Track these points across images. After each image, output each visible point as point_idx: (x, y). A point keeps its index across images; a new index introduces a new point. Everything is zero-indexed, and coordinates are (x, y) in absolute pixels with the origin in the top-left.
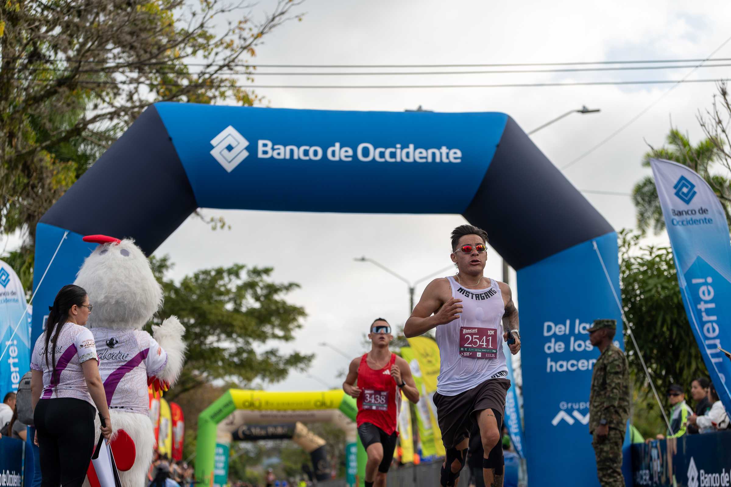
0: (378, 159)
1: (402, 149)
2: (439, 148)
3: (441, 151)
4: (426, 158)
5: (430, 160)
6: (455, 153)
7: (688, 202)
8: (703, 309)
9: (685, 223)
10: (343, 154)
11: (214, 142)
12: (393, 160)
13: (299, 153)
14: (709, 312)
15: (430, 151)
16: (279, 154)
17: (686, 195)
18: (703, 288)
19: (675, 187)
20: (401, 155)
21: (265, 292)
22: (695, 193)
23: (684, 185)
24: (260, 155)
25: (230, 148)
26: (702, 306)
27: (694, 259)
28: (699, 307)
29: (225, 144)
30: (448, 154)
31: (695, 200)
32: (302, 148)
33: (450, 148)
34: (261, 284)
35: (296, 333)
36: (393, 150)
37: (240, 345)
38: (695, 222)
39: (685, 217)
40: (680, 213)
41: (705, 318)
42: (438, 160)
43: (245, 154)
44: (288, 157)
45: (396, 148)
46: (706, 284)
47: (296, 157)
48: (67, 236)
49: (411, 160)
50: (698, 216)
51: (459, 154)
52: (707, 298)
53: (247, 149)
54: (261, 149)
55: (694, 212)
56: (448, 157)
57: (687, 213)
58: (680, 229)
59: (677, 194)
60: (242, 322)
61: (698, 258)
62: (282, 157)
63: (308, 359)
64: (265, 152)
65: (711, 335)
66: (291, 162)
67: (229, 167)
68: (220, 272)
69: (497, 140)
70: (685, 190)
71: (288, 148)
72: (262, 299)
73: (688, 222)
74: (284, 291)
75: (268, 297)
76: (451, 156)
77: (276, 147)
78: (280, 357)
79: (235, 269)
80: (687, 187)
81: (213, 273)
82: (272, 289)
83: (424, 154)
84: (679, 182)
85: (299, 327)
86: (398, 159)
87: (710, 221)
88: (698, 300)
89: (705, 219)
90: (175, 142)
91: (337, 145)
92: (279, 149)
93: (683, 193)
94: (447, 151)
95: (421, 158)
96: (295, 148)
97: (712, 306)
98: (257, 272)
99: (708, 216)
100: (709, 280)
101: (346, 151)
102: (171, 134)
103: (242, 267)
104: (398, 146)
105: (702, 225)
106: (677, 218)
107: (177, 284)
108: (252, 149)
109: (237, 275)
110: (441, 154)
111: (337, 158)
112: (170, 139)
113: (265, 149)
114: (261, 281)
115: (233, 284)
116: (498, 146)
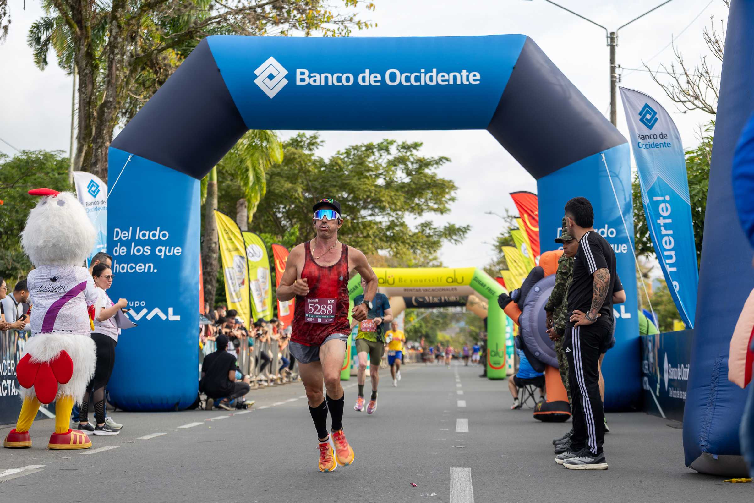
0: (404, 83)
1: (426, 73)
2: (460, 72)
3: (462, 74)
4: (448, 81)
5: (451, 82)
6: (475, 76)
7: (650, 127)
8: (662, 224)
9: (648, 146)
10: (372, 79)
11: (257, 72)
12: (418, 84)
13: (333, 80)
14: (666, 226)
15: (451, 75)
16: (315, 81)
17: (649, 121)
18: (662, 205)
19: (640, 114)
20: (425, 79)
21: (416, 166)
22: (657, 119)
23: (647, 112)
24: (298, 83)
25: (271, 77)
26: (661, 221)
27: (655, 179)
28: (659, 221)
29: (267, 73)
30: (468, 76)
31: (657, 125)
32: (336, 76)
33: (469, 71)
34: (412, 159)
35: (450, 205)
36: (418, 74)
37: (391, 219)
38: (657, 145)
39: (648, 141)
40: (644, 138)
41: (664, 232)
42: (459, 82)
43: (285, 82)
44: (323, 83)
45: (420, 73)
46: (664, 201)
47: (330, 83)
48: (131, 159)
49: (434, 83)
50: (659, 141)
51: (478, 76)
52: (665, 214)
53: (286, 77)
54: (299, 77)
55: (655, 137)
56: (468, 80)
57: (650, 137)
58: (644, 151)
59: (641, 120)
60: (391, 197)
61: (658, 178)
62: (318, 83)
63: (464, 231)
64: (303, 80)
65: (668, 247)
66: (326, 88)
67: (271, 94)
68: (369, 148)
69: (514, 62)
70: (648, 116)
71: (323, 76)
72: (414, 173)
73: (651, 146)
74: (435, 166)
75: (419, 171)
76: (471, 78)
77: (312, 75)
78: (435, 229)
79: (385, 143)
80: (650, 114)
81: (364, 149)
82: (423, 164)
83: (446, 77)
84: (644, 109)
85: (453, 199)
86: (423, 83)
87: (669, 145)
88: (659, 216)
89: (665, 143)
90: (223, 73)
91: (367, 71)
92: (315, 76)
93: (647, 119)
94: (468, 74)
95: (443, 81)
96: (329, 76)
97: (669, 221)
98: (406, 147)
99: (667, 141)
100: (667, 198)
101: (375, 77)
102: (220, 66)
103: (392, 143)
104: (423, 71)
105: (663, 149)
106: (642, 142)
107: (327, 161)
108: (291, 77)
109: (387, 150)
110: (461, 76)
111: (367, 83)
112: (219, 70)
113: (302, 77)
114: (412, 155)
115: (384, 159)
116: (514, 68)
